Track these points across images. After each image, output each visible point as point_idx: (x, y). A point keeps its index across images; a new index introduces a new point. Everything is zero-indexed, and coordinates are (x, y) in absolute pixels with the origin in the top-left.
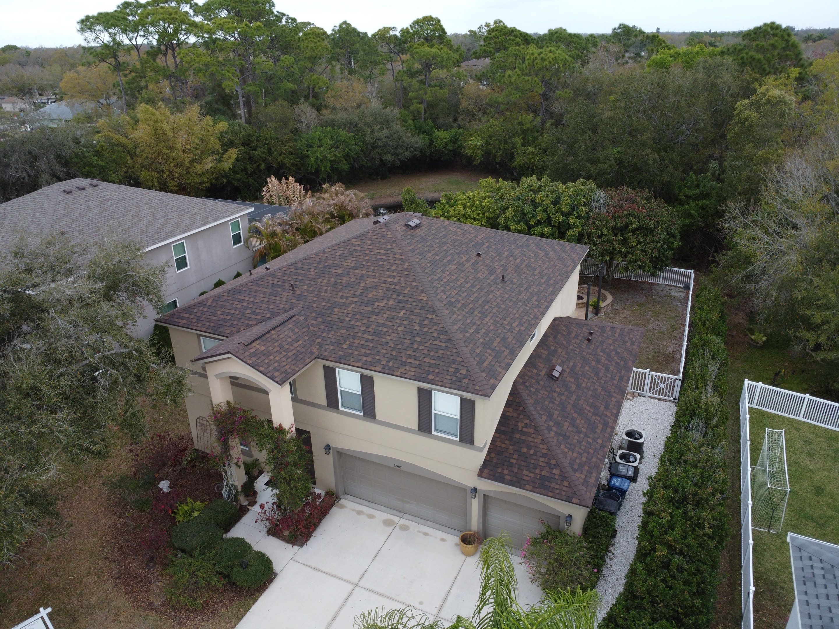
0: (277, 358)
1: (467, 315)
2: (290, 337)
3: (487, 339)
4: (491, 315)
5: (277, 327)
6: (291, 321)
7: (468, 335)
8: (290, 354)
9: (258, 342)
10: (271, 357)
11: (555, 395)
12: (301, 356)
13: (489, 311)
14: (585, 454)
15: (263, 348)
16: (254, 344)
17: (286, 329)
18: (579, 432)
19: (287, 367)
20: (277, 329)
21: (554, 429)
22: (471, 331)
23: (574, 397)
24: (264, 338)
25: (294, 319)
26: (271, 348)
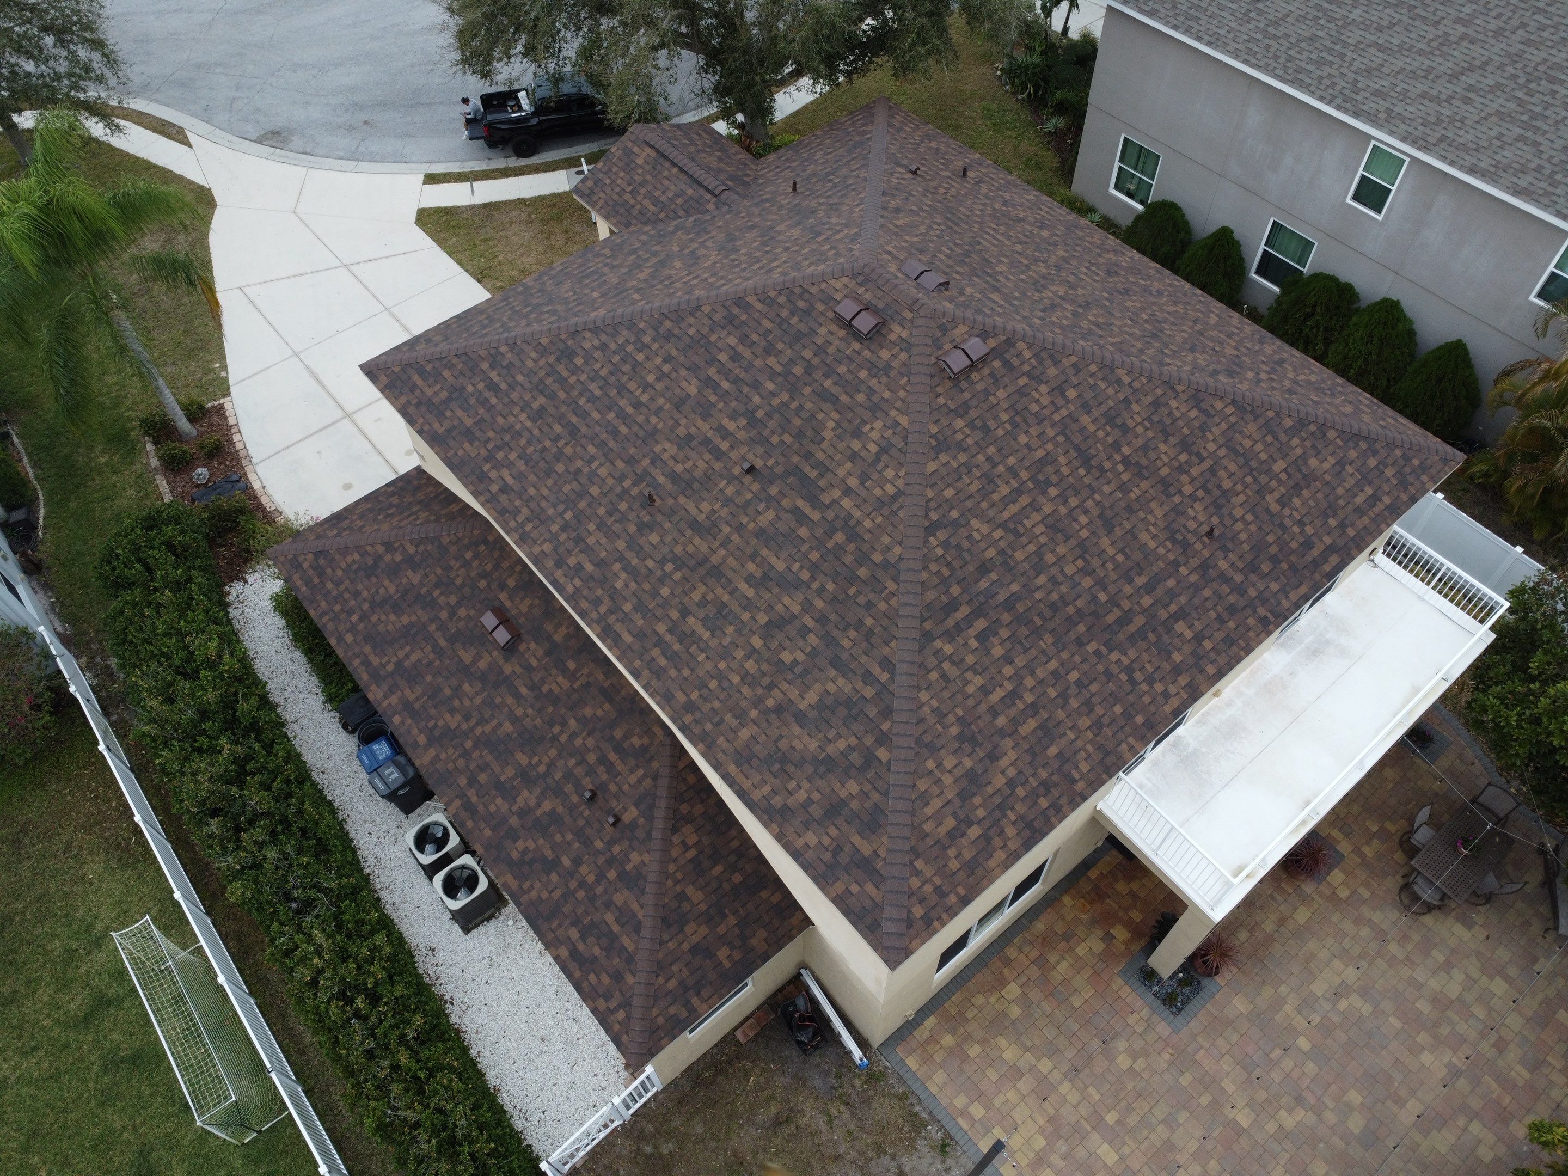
0: (619, 181)
1: (535, 380)
2: (663, 193)
3: (472, 401)
4: (536, 432)
5: (686, 173)
6: (702, 191)
7: (485, 366)
8: (627, 197)
9: (653, 154)
10: (622, 174)
11: (453, 600)
12: (622, 210)
13: (546, 429)
14: (335, 593)
15: (640, 161)
16: (648, 150)
17: (683, 187)
18: (374, 606)
19: (602, 195)
20: (681, 176)
21: (388, 558)
22: (494, 375)
23: (442, 643)
24: (661, 160)
25: (708, 196)
26: (640, 171)
